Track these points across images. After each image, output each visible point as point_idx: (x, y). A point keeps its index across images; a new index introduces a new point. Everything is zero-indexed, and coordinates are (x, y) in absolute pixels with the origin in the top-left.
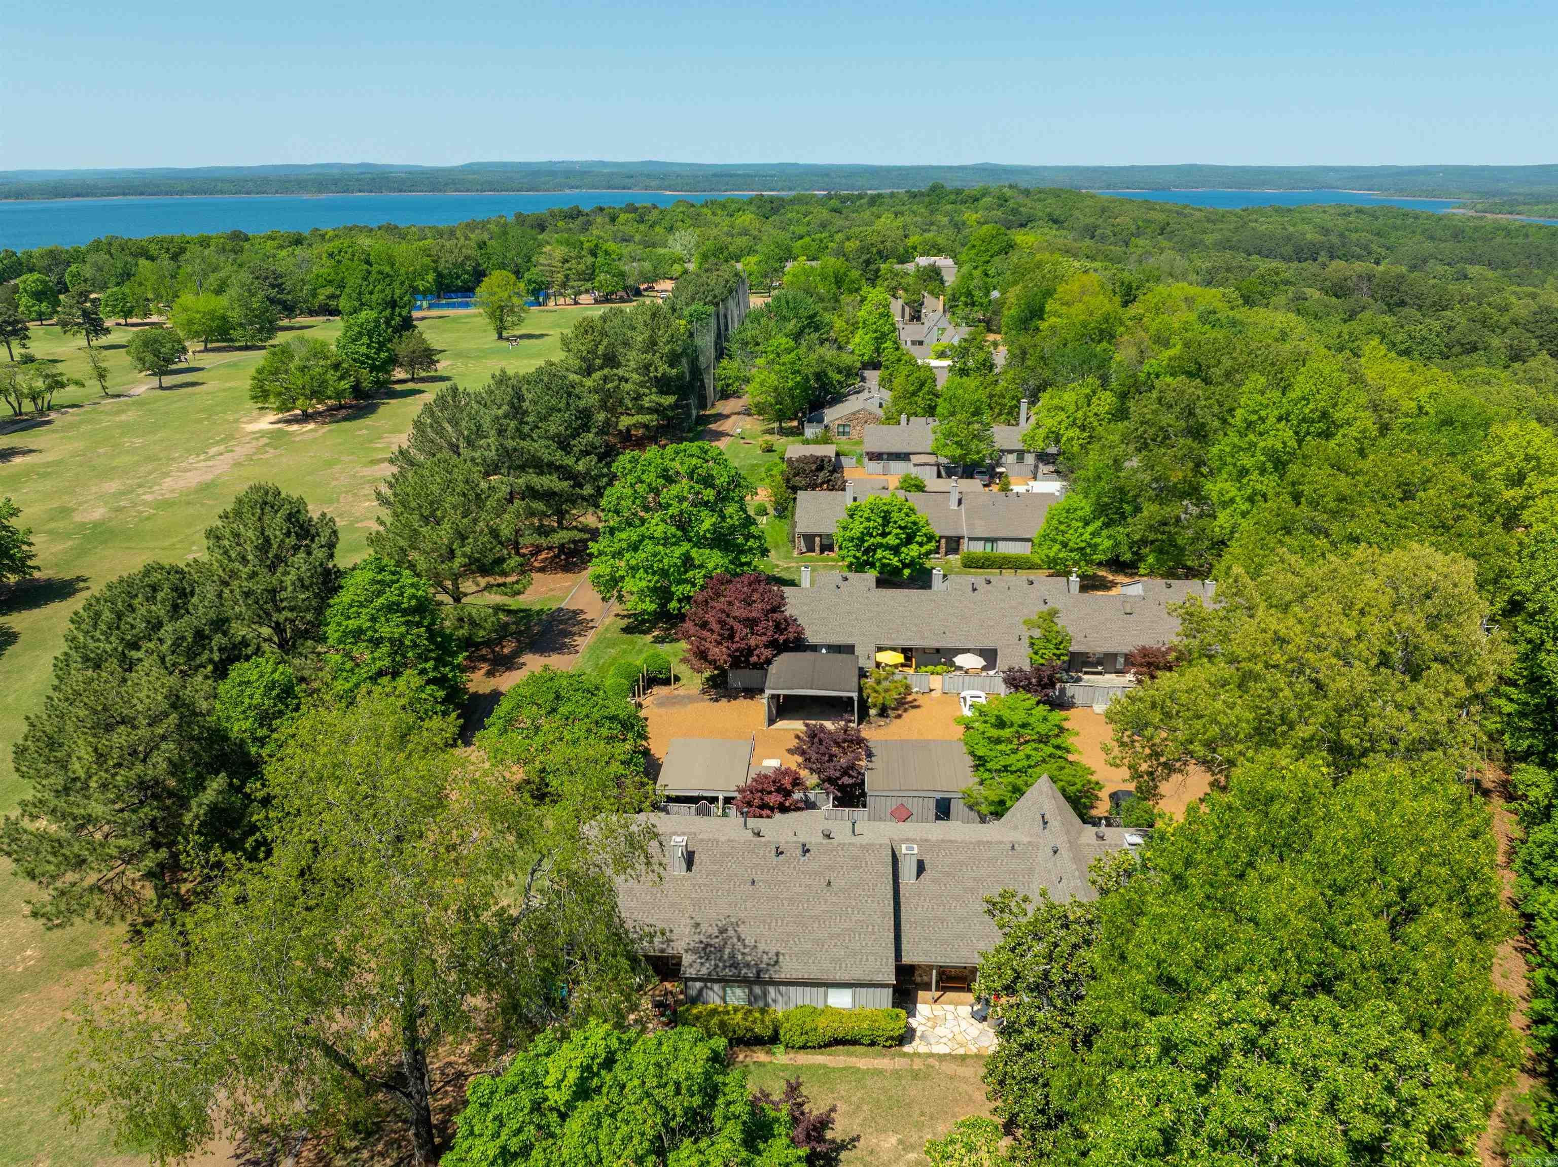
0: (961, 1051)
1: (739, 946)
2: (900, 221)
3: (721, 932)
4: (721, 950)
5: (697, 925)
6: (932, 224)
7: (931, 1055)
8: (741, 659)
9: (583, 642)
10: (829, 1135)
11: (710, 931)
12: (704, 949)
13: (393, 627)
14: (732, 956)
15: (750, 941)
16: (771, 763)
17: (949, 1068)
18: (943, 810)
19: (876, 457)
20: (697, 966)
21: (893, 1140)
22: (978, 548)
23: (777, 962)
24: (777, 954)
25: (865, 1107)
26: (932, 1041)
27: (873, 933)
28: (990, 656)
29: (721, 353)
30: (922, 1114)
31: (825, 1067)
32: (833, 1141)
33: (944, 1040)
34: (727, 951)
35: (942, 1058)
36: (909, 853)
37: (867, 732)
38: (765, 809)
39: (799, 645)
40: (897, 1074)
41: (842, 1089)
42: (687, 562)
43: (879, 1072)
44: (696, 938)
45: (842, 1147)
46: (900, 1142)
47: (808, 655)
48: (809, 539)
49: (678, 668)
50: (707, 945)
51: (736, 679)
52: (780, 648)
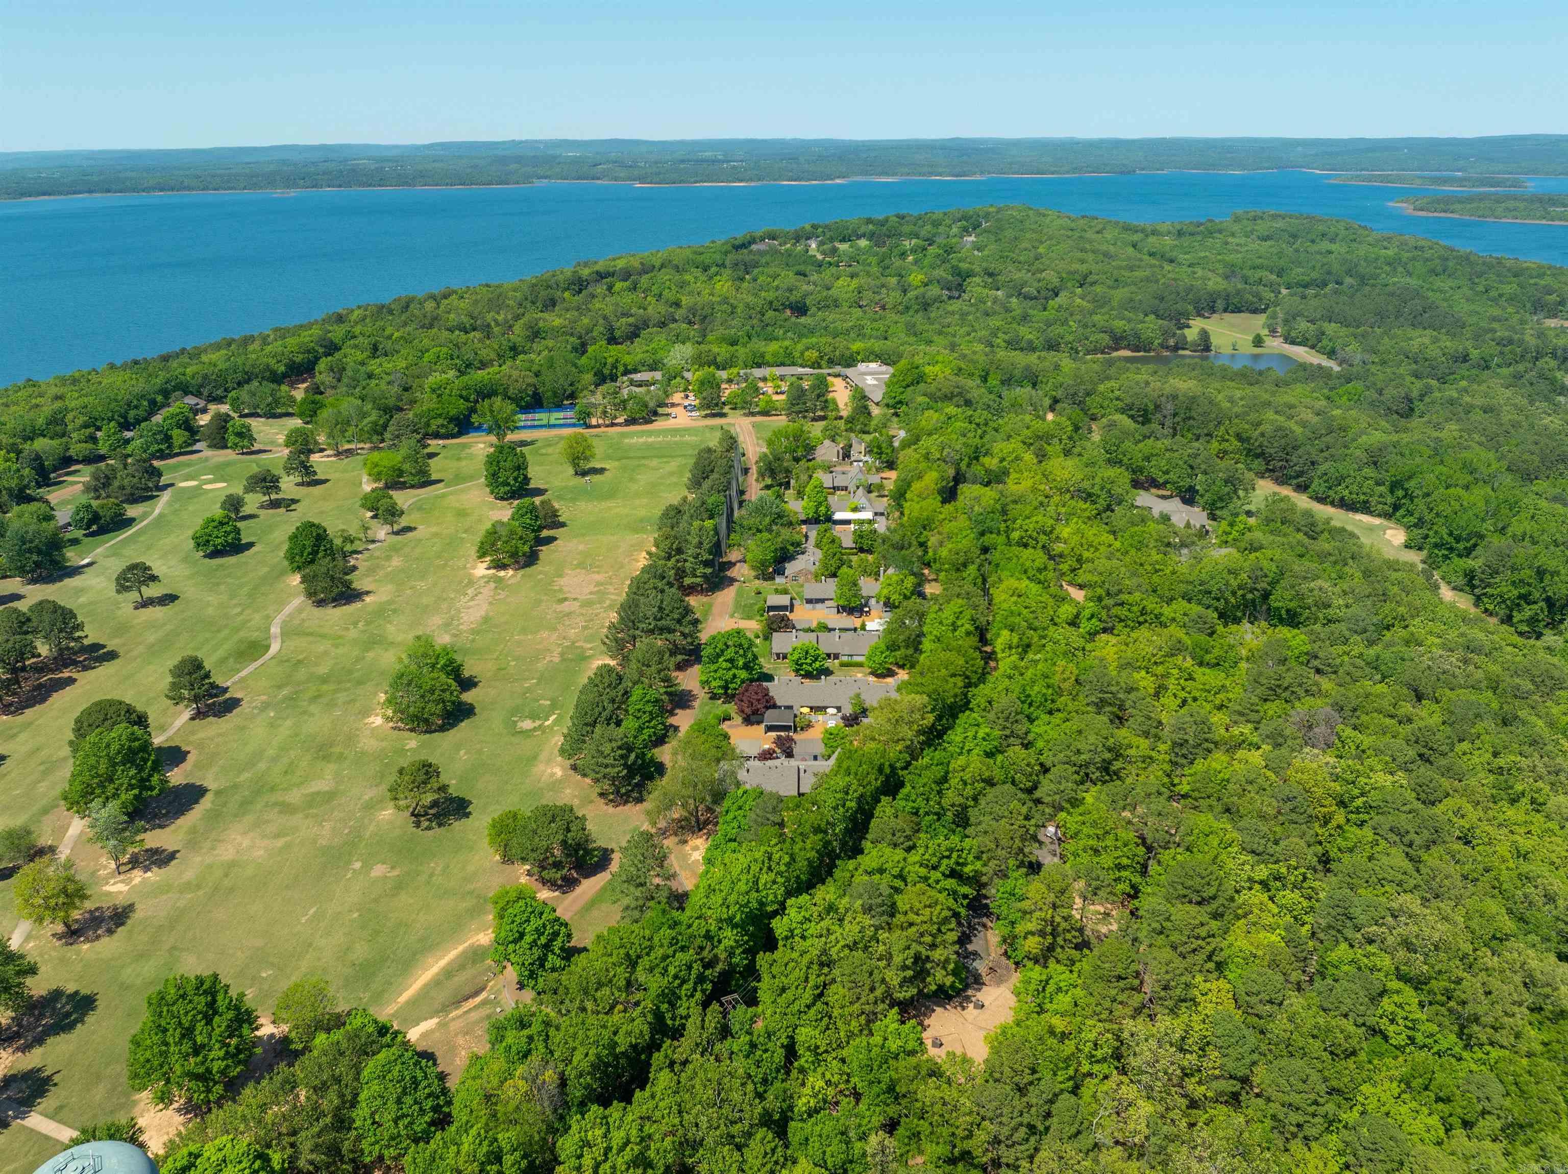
2: (855, 283)
6: (883, 286)
8: (755, 712)
9: (696, 704)
13: (649, 708)
16: (767, 747)
18: (815, 758)
19: (809, 601)
22: (845, 659)
28: (839, 709)
29: (730, 530)
36: (802, 767)
37: (795, 737)
38: (766, 759)
39: (775, 706)
42: (735, 676)
47: (777, 711)
48: (778, 655)
49: (733, 715)
51: (753, 718)
52: (767, 708)
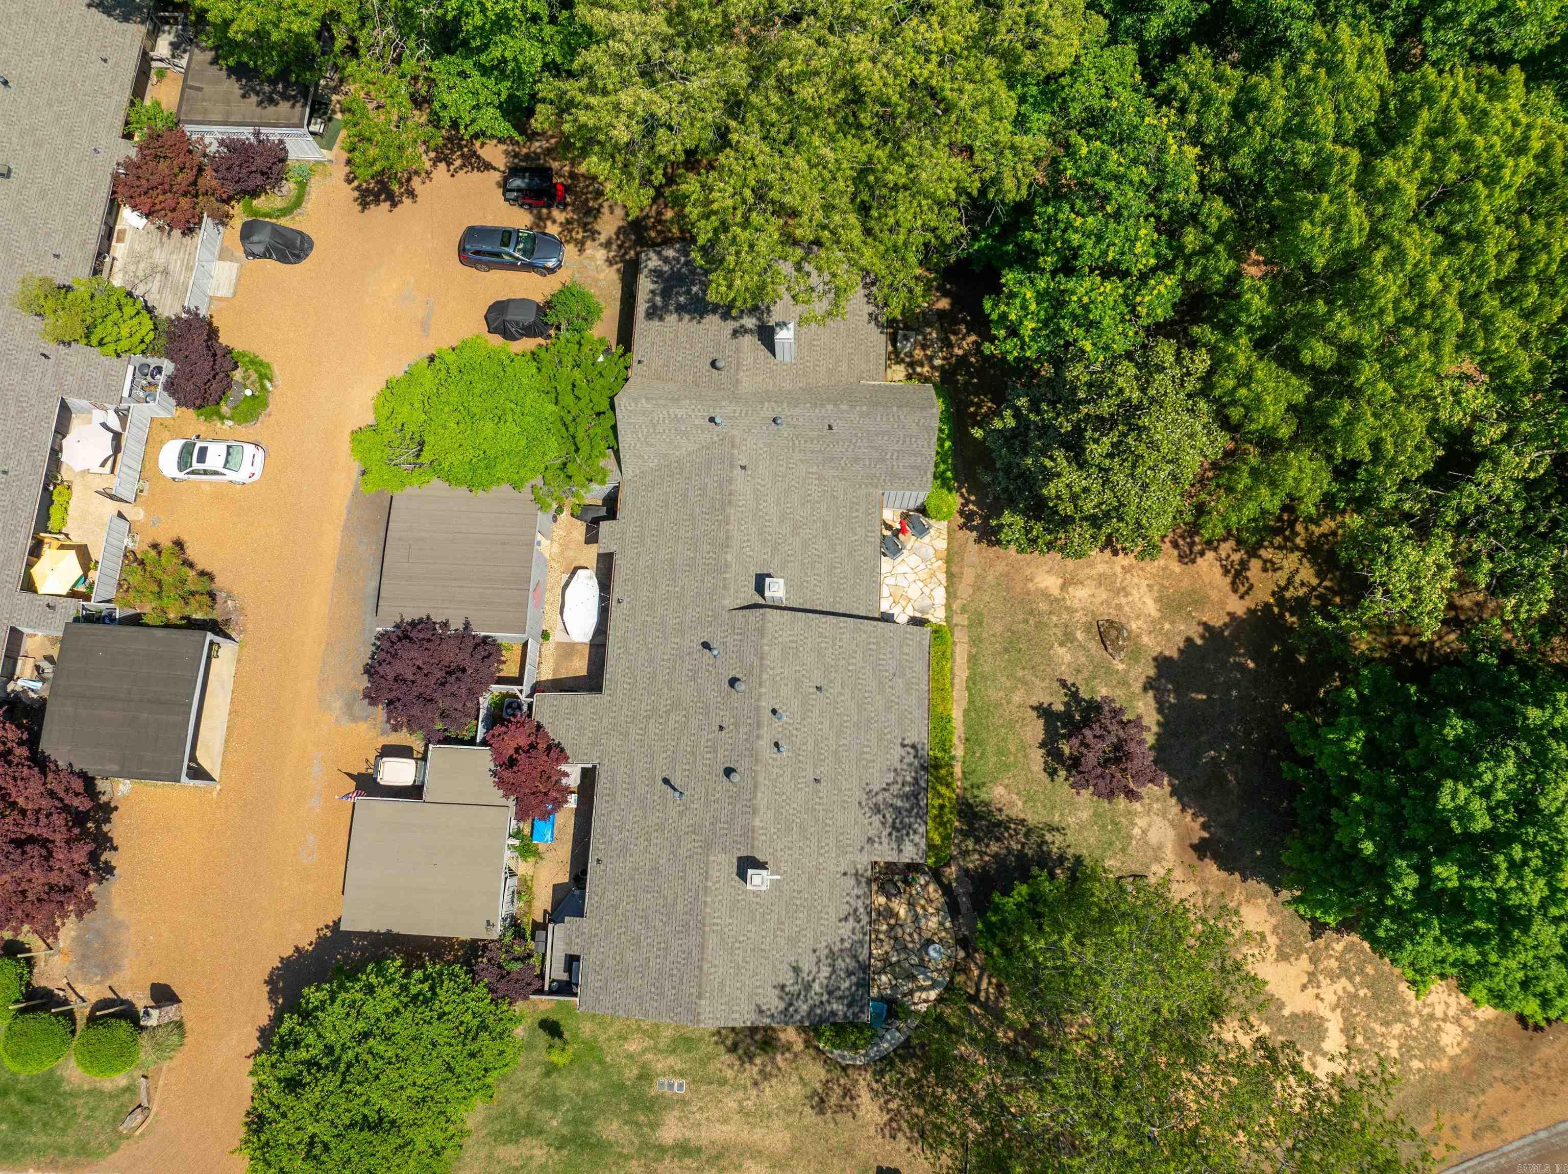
0: (942, 577)
1: (895, 789)
3: (879, 811)
4: (898, 810)
5: (870, 840)
7: (948, 607)
10: (1059, 707)
11: (877, 824)
12: (898, 830)
14: (906, 797)
15: (891, 776)
17: (964, 590)
20: (917, 839)
21: (1061, 651)
23: (913, 746)
24: (903, 746)
25: (1020, 674)
26: (928, 602)
27: (878, 644)
30: (1026, 621)
31: (966, 712)
32: (1066, 704)
33: (927, 591)
34: (899, 803)
35: (951, 594)
40: (975, 641)
41: (995, 695)
43: (973, 659)
44: (885, 840)
45: (1074, 695)
46: (1062, 644)
50: (894, 827)
